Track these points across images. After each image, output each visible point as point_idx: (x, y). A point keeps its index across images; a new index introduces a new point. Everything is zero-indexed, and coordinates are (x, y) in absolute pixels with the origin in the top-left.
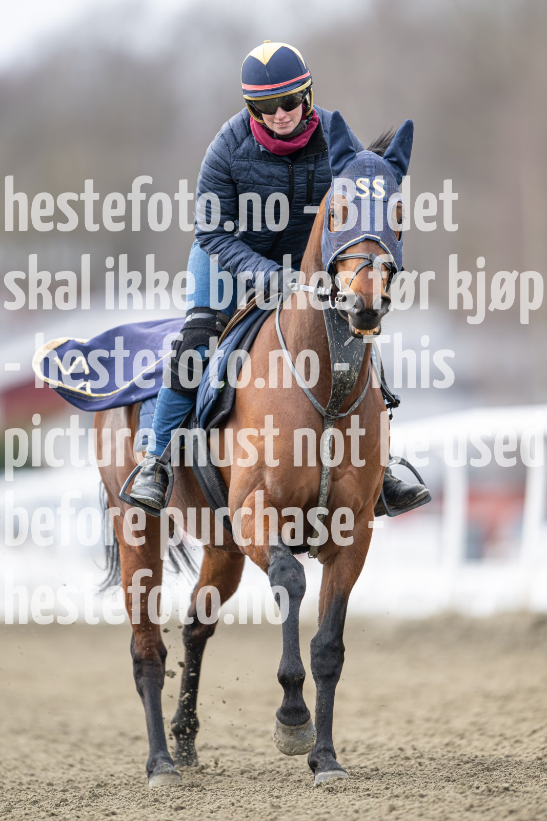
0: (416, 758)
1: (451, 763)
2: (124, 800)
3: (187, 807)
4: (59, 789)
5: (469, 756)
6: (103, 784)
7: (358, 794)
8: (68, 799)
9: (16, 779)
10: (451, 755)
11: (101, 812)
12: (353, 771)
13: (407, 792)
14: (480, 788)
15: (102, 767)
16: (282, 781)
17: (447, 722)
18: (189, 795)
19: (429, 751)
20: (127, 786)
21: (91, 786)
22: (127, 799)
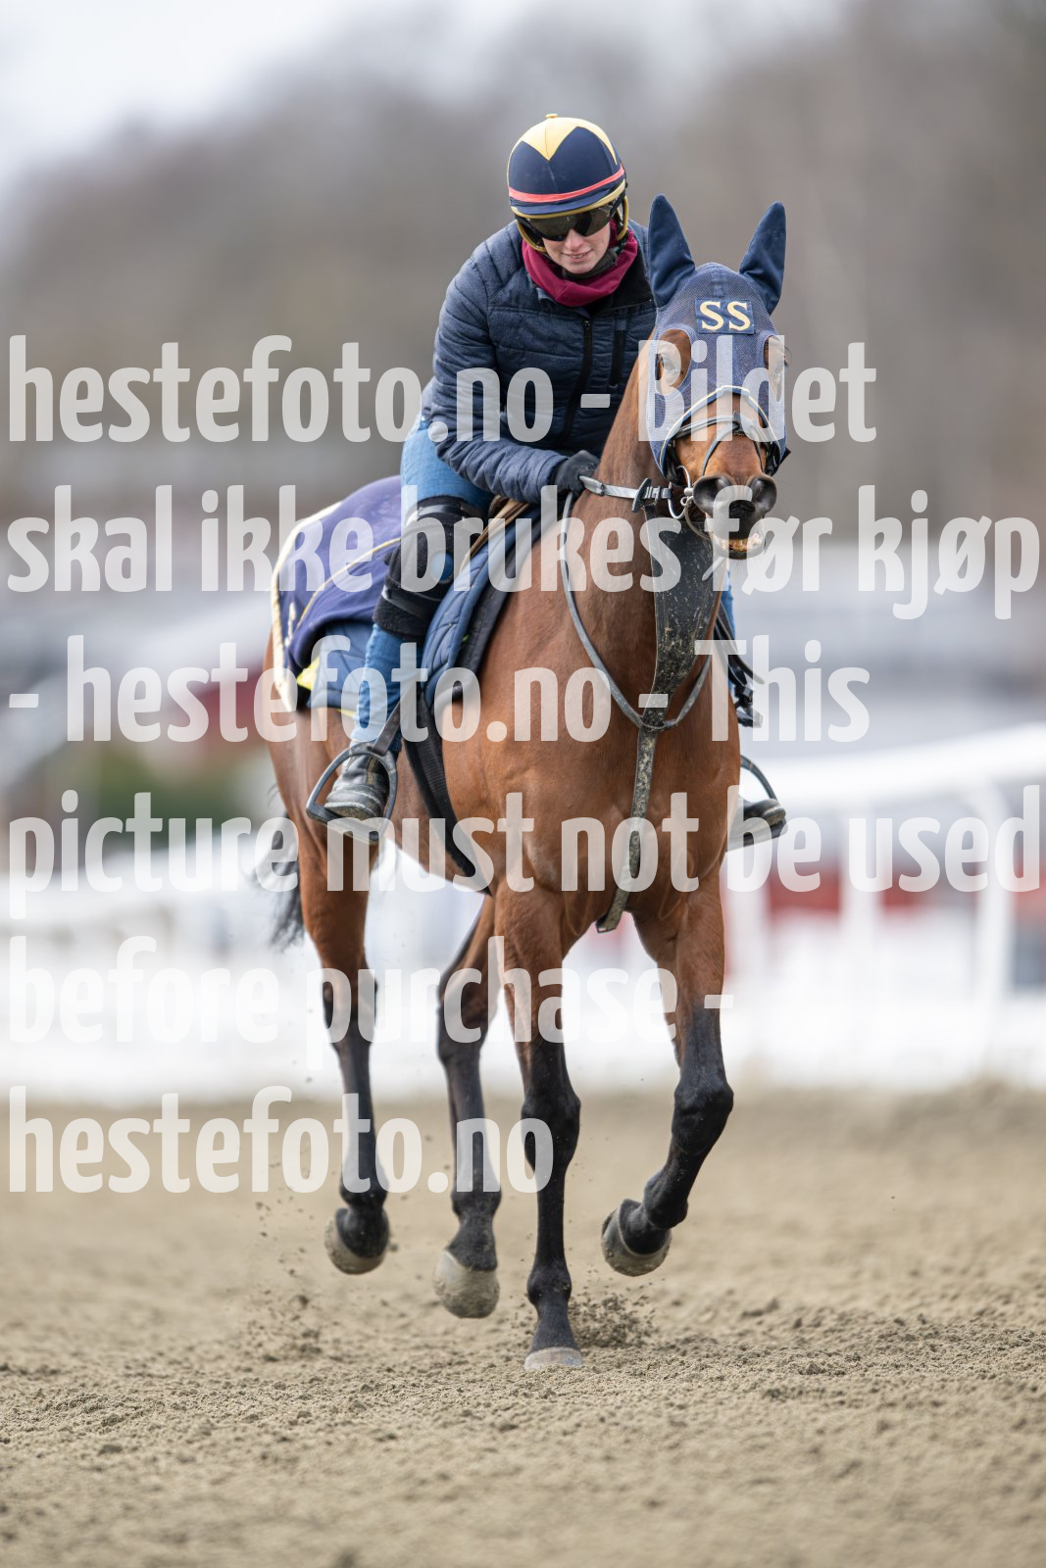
0: (926, 1337)
1: (987, 1345)
2: (410, 1413)
3: (522, 1425)
4: (297, 1395)
5: (1019, 1333)
6: (373, 1386)
7: (823, 1401)
8: (312, 1411)
9: (220, 1376)
10: (987, 1332)
11: (368, 1434)
12: (814, 1360)
13: (909, 1398)
14: (1039, 1389)
15: (372, 1355)
16: (690, 1379)
17: (981, 1274)
18: (524, 1403)
19: (950, 1325)
20: (415, 1390)
21: (353, 1389)
22: (415, 1412)
